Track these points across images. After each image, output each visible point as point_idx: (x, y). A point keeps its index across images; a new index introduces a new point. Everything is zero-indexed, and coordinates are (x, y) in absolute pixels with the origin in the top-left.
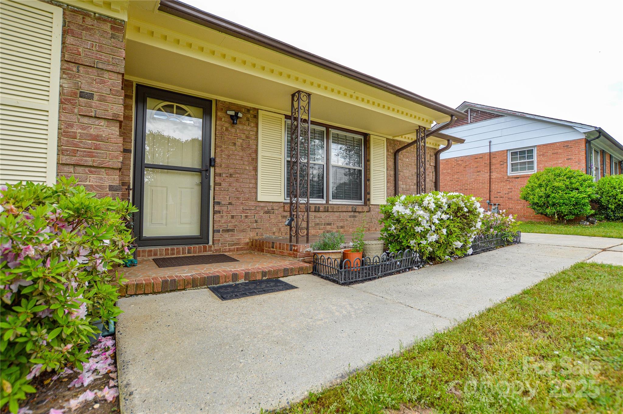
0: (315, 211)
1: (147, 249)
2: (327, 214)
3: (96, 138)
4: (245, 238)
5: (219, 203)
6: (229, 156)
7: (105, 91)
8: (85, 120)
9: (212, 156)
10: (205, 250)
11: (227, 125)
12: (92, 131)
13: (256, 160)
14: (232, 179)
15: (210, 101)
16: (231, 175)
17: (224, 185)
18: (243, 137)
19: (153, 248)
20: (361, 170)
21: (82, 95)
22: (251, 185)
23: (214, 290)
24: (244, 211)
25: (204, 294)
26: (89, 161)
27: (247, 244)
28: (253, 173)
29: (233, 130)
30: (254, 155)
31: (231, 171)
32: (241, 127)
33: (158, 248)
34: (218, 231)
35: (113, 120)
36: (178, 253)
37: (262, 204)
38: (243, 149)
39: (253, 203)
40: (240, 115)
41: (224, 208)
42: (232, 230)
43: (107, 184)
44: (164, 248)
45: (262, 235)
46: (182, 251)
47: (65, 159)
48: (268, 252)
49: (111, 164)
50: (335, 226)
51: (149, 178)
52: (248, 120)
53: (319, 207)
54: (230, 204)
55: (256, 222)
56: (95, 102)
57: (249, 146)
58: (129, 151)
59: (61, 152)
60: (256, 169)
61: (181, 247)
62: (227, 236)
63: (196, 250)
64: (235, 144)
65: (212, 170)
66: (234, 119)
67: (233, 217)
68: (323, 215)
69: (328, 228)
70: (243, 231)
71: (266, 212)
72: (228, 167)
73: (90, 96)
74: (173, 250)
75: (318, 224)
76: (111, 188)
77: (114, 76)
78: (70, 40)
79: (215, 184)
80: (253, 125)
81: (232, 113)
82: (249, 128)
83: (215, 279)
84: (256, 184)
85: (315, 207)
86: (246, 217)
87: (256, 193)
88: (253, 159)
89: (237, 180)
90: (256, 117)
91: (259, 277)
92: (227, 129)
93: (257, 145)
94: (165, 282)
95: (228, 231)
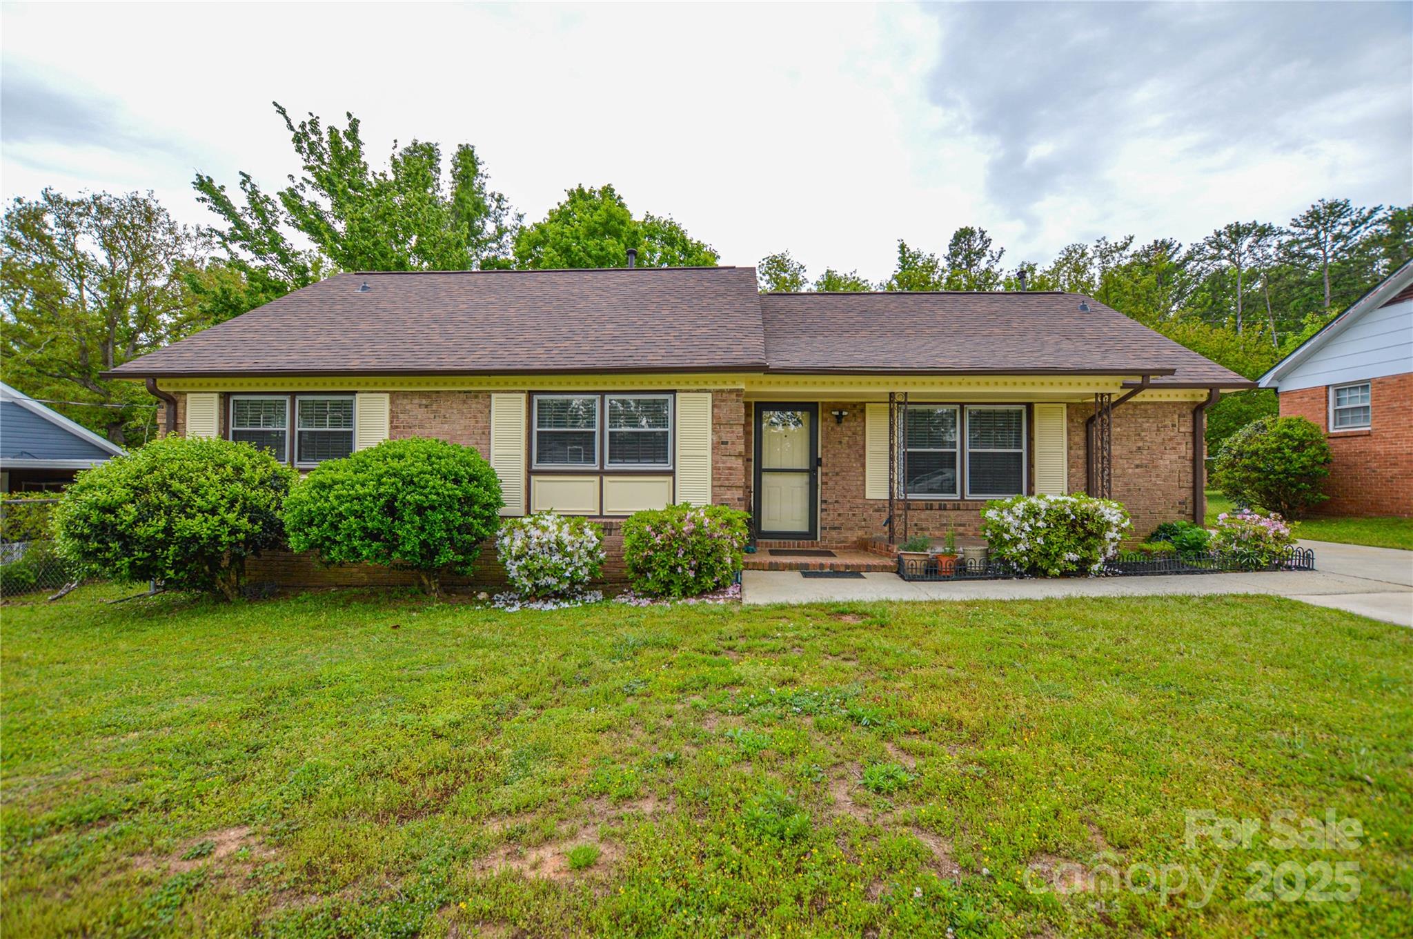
0: (940, 509)
1: (765, 541)
2: (958, 512)
3: (730, 468)
4: (853, 536)
5: (825, 502)
6: (834, 455)
7: (734, 438)
8: (724, 458)
9: (819, 456)
10: (813, 546)
11: (832, 425)
12: (728, 465)
13: (863, 456)
14: (838, 478)
15: (817, 403)
16: (837, 474)
17: (831, 484)
18: (850, 433)
19: (769, 541)
20: (1021, 454)
21: (723, 443)
22: (859, 483)
23: (803, 573)
24: (851, 509)
25: (797, 574)
26: (727, 483)
27: (855, 542)
28: (861, 470)
29: (839, 429)
30: (861, 452)
31: (837, 470)
32: (846, 424)
33: (773, 541)
34: (825, 528)
35: (740, 455)
36: (789, 546)
37: (872, 502)
38: (849, 447)
39: (860, 501)
40: (845, 413)
41: (831, 507)
42: (839, 528)
43: (736, 497)
44: (777, 541)
45: (872, 534)
46: (793, 544)
47: (716, 483)
48: (871, 551)
49: (738, 484)
50: (972, 528)
51: (766, 478)
52: (854, 415)
53: (931, 505)
54: (837, 502)
55: (865, 520)
56: (729, 446)
57: (856, 443)
58: (749, 460)
59: (713, 479)
60: (863, 466)
61: (791, 541)
62: (834, 533)
63: (805, 544)
64: (840, 442)
65: (819, 469)
66: (839, 419)
67: (839, 515)
68: (953, 514)
69: (961, 529)
70: (851, 529)
71: (876, 511)
72: (834, 465)
73: (726, 443)
74: (794, 544)
75: (945, 525)
76: (739, 499)
77: (738, 427)
78: (716, 410)
79: (822, 483)
80: (859, 420)
81: (837, 413)
82: (855, 424)
83: (806, 566)
84: (864, 481)
85: (940, 505)
86: (854, 515)
87: (864, 490)
88: (860, 456)
89: (844, 478)
90: (863, 411)
91: (842, 569)
92: (832, 429)
93: (865, 441)
94: (771, 563)
95: (835, 528)
